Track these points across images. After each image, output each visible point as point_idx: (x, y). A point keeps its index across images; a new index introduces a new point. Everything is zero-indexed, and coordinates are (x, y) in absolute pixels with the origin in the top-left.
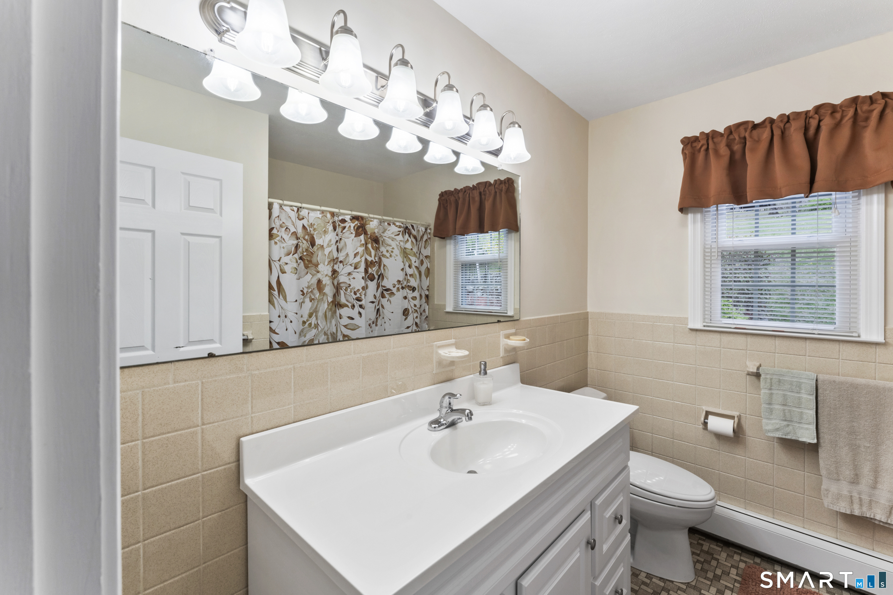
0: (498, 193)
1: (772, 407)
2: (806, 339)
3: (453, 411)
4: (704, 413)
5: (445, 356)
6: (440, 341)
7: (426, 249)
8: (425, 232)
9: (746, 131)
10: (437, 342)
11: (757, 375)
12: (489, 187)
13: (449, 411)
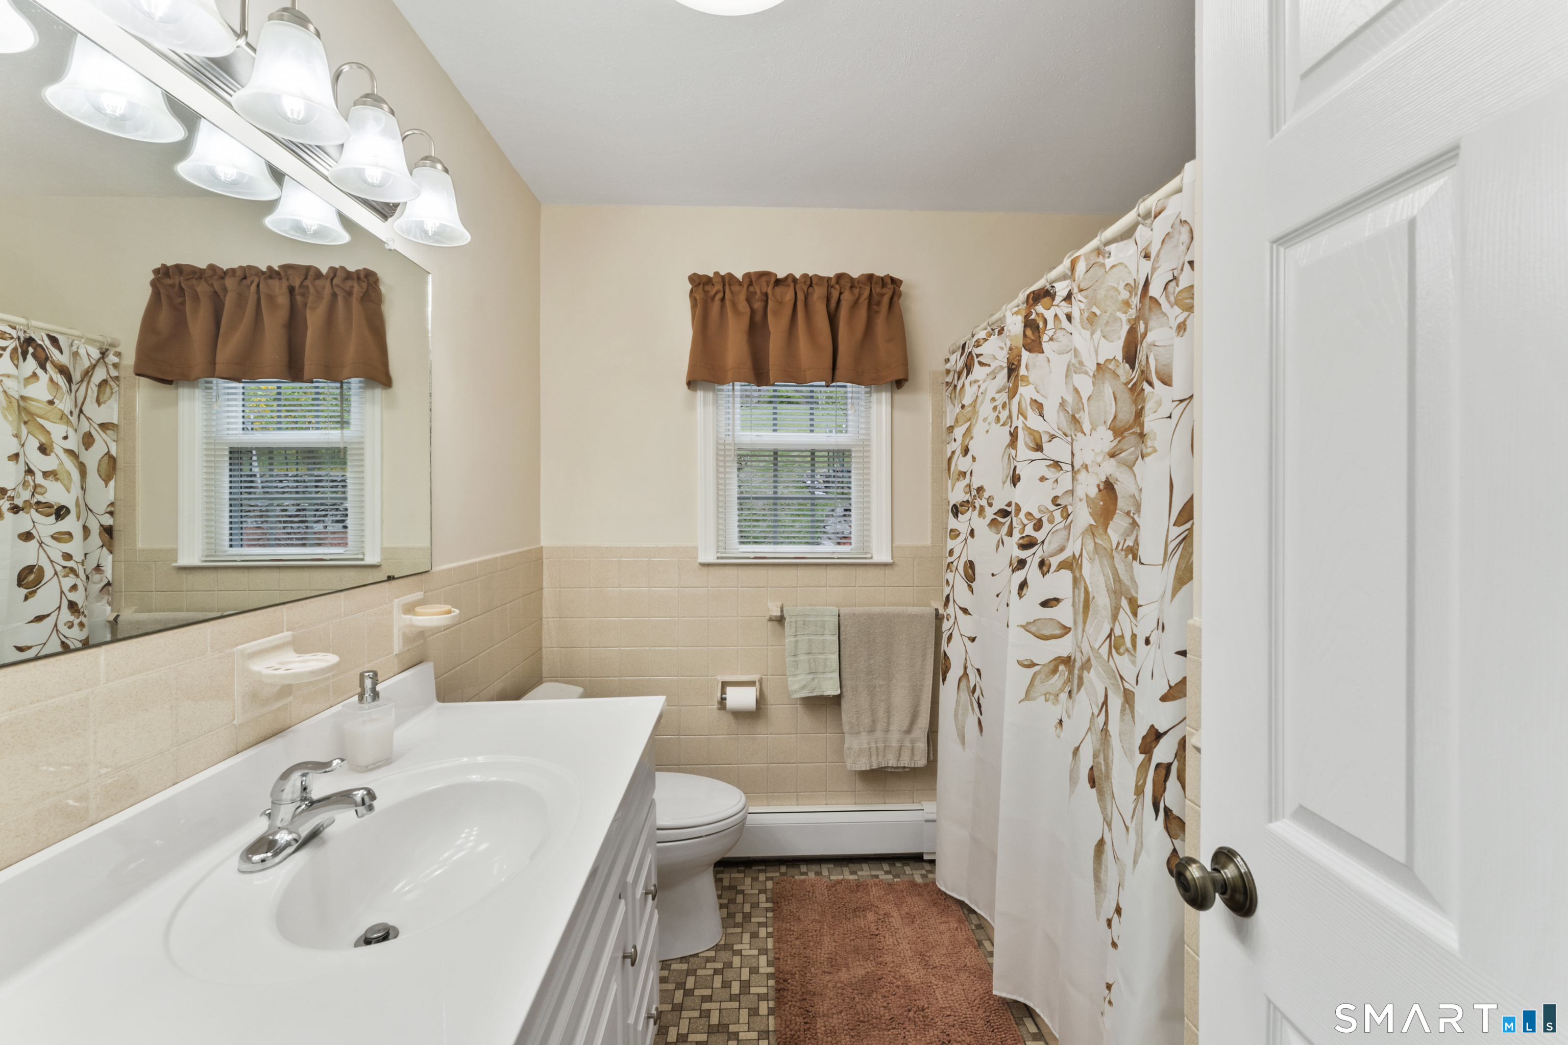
0: (340, 299)
1: (797, 659)
2: (827, 565)
3: (315, 805)
4: (720, 685)
5: (275, 675)
6: (252, 641)
7: (103, 406)
8: (98, 361)
9: (768, 285)
10: (244, 643)
11: (781, 620)
12: (315, 279)
13: (303, 806)
